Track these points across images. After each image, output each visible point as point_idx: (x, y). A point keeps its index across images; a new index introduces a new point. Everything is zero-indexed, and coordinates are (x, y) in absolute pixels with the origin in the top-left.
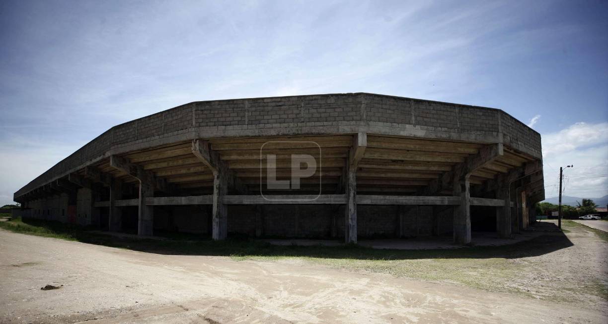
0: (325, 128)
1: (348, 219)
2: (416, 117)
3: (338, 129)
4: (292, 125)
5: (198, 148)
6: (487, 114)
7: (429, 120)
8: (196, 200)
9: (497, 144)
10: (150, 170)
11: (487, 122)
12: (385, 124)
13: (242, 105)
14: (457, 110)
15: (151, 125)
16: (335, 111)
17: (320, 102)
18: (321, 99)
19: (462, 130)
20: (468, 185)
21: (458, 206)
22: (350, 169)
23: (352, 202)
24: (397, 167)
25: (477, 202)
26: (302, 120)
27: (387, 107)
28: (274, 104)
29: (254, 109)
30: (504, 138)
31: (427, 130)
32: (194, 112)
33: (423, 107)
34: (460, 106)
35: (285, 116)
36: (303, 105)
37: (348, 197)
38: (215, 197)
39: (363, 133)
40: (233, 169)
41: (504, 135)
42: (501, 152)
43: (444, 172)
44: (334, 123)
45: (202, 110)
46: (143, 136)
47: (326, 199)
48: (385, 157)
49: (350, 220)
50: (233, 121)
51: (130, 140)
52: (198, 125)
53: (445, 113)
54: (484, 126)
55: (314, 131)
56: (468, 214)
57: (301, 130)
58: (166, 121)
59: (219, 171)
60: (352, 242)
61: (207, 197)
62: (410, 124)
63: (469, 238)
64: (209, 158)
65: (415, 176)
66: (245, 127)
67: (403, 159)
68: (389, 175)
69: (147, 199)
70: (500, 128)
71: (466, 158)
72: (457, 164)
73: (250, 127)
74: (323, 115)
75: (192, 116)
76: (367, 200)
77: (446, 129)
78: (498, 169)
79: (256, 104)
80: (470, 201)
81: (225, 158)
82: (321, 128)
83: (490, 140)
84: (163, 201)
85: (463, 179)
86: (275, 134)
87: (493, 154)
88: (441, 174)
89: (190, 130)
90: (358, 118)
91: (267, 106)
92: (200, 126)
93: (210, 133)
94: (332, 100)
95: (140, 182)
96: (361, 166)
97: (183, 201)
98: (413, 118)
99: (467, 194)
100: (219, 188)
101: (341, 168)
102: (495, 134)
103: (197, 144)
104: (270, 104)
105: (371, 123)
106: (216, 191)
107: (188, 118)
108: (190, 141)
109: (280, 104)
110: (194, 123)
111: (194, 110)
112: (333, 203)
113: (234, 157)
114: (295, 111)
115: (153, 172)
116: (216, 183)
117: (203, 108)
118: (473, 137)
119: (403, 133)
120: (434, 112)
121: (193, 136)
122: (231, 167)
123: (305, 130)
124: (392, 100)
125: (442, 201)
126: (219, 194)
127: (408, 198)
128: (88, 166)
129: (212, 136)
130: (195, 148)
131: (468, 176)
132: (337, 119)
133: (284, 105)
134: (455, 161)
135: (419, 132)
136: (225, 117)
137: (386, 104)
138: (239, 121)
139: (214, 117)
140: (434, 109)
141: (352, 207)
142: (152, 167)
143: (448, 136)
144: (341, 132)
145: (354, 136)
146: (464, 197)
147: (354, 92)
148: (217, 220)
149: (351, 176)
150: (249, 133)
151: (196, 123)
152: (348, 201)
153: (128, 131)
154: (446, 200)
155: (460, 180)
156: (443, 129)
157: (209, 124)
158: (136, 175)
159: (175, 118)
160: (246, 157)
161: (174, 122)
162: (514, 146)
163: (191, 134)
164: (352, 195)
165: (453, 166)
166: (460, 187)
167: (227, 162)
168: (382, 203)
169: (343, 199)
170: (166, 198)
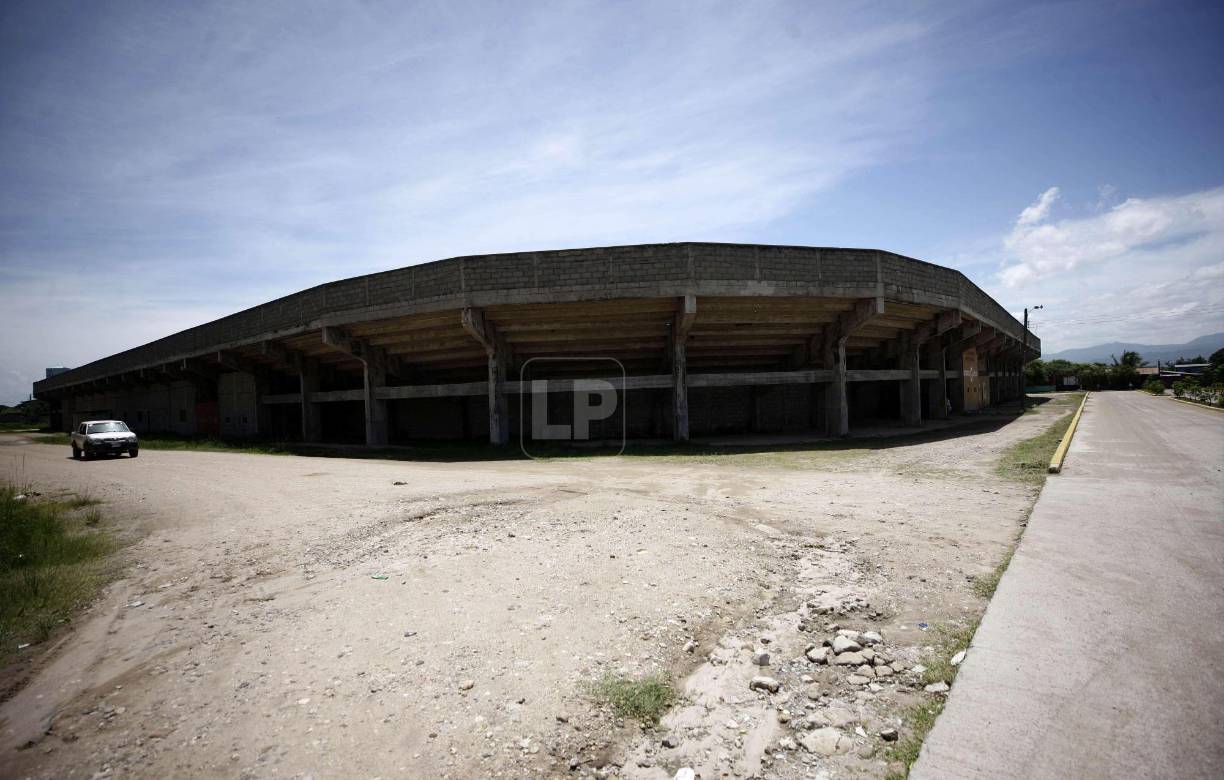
0: (641, 290)
1: (676, 408)
2: (761, 269)
3: (659, 292)
4: (597, 287)
5: (470, 320)
6: (861, 258)
7: (778, 272)
8: (461, 390)
9: (875, 299)
10: (379, 346)
11: (861, 268)
12: (720, 282)
13: (528, 261)
14: (818, 255)
15: (392, 285)
16: (654, 268)
17: (634, 255)
18: (635, 251)
19: (826, 282)
20: (842, 353)
21: (830, 383)
22: (677, 341)
23: (680, 384)
24: (743, 332)
25: (859, 376)
26: (611, 280)
27: (722, 259)
28: (573, 259)
29: (545, 266)
30: (885, 289)
31: (777, 285)
32: (462, 271)
33: (770, 255)
34: (822, 250)
35: (587, 275)
36: (611, 260)
37: (675, 378)
38: (492, 385)
39: (691, 295)
40: (512, 344)
41: (886, 285)
42: (881, 309)
43: (813, 335)
44: (654, 284)
45: (474, 269)
46: (380, 301)
47: (645, 382)
48: (725, 320)
49: (679, 410)
50: (518, 282)
51: (355, 306)
52: (469, 288)
53: (803, 261)
54: (857, 274)
55: (627, 295)
56: (844, 394)
57: (610, 294)
58: (418, 280)
59: (496, 349)
60: (683, 438)
61: (479, 384)
62: (753, 279)
63: (844, 427)
64: (483, 332)
65: (771, 342)
66: (536, 290)
67: (749, 322)
68: (733, 343)
69: (378, 390)
70: (879, 276)
71: (839, 317)
72: (828, 324)
73: (541, 291)
74: (638, 273)
75: (459, 276)
76: (703, 381)
77: (803, 283)
78: (899, 325)
79: (549, 260)
80: (844, 375)
81: (503, 329)
82: (636, 290)
83: (866, 294)
84: (406, 392)
85: (836, 345)
86: (576, 299)
87: (871, 312)
88: (809, 339)
89: (458, 295)
90: (684, 276)
91: (564, 262)
92: (472, 290)
93: (487, 299)
94: (650, 253)
95: (365, 363)
96: (692, 333)
97: (440, 390)
98: (758, 271)
99: (843, 366)
100: (496, 372)
101: (665, 337)
102: (871, 284)
103: (469, 315)
104: (567, 259)
105: (702, 282)
106: (492, 376)
107: (455, 279)
108: (459, 310)
109: (581, 258)
110: (463, 287)
111: (461, 268)
112: (655, 386)
113: (515, 328)
114: (602, 268)
115: (384, 349)
116: (492, 364)
117: (475, 266)
118: (840, 291)
119: (743, 293)
120: (787, 260)
121: (463, 304)
122: (509, 340)
123: (616, 293)
124: (729, 249)
125: (807, 378)
126: (497, 380)
127: (758, 375)
128: (267, 341)
129: (489, 303)
130: (467, 319)
131: (843, 341)
132: (657, 277)
133: (586, 260)
134: (823, 320)
135: (766, 289)
136: (507, 277)
137: (720, 256)
138: (525, 283)
139: (491, 278)
140: (786, 257)
141: (680, 391)
142: (381, 341)
143: (805, 291)
144: (662, 294)
145: (681, 300)
146: (837, 372)
147: (678, 242)
148: (496, 416)
149: (679, 349)
150: (540, 299)
151: (467, 286)
152: (676, 384)
153: (353, 292)
154: (813, 376)
155: (832, 347)
156: (799, 283)
157: (485, 287)
158: (359, 354)
159: (432, 277)
160: (534, 327)
161: (432, 283)
162: (905, 297)
163: (460, 300)
164: (680, 375)
165: (824, 327)
166: (832, 357)
167: (504, 334)
168: (722, 383)
169: (669, 381)
170: (411, 387)
